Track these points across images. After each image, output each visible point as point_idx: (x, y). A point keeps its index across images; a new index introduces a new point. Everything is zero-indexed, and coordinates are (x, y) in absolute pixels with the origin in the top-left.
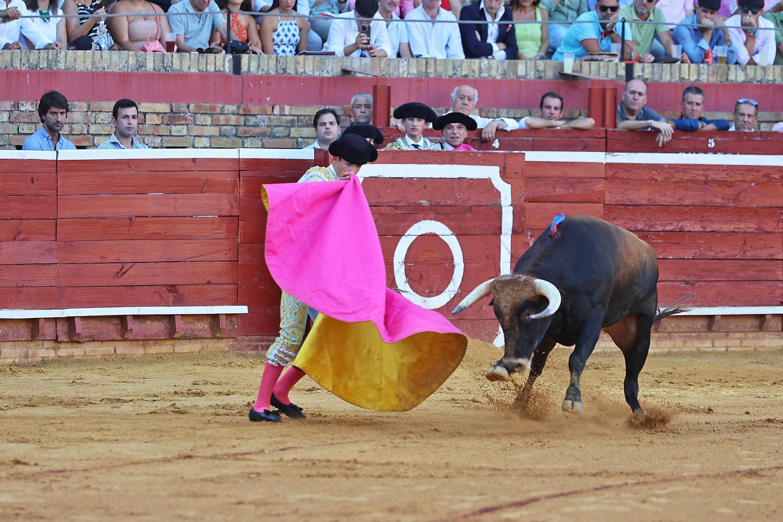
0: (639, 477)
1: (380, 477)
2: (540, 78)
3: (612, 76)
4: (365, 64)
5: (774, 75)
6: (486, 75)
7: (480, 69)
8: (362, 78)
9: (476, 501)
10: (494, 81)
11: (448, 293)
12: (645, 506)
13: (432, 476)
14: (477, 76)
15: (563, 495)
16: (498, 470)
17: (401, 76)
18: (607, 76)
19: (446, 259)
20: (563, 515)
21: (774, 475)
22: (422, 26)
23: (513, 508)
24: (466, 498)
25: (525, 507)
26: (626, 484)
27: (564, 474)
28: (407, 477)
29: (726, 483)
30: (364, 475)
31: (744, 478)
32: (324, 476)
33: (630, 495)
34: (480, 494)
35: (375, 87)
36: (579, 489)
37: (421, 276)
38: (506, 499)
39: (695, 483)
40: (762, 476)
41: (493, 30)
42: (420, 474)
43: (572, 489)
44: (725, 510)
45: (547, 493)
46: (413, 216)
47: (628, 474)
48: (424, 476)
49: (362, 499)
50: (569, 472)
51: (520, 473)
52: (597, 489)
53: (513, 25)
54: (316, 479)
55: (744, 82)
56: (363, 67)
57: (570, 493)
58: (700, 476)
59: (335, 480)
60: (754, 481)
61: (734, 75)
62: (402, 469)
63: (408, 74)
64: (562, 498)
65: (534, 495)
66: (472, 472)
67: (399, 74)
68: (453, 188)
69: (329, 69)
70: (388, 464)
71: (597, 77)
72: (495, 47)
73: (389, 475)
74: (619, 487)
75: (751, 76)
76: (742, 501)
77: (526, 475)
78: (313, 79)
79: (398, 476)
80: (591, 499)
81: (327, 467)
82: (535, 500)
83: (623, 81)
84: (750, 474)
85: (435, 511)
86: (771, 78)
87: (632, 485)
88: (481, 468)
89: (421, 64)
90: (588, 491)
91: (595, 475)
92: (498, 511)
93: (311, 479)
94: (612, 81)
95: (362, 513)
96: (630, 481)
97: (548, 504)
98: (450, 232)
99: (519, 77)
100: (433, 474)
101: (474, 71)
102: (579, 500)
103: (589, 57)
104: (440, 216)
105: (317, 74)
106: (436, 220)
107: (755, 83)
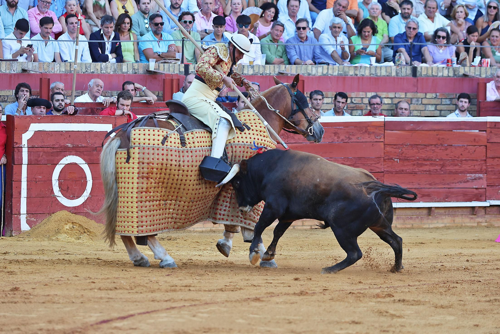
0: (192, 302)
1: (44, 303)
2: (136, 73)
3: (177, 72)
4: (35, 66)
5: (270, 71)
6: (105, 72)
7: (101, 68)
8: (33, 74)
9: (98, 316)
10: (109, 75)
11: (83, 197)
12: (195, 319)
13: (73, 302)
14: (99, 72)
15: (148, 312)
16: (111, 298)
17: (56, 73)
18: (174, 72)
19: (82, 178)
20: (148, 324)
21: (270, 301)
22: (68, 44)
23: (119, 320)
24: (92, 314)
25: (125, 320)
26: (184, 306)
27: (149, 301)
28: (59, 303)
29: (242, 305)
30: (35, 302)
31: (252, 302)
32: (12, 302)
33: (186, 312)
34: (101, 313)
35: (41, 79)
36: (157, 309)
37: (68, 188)
38: (116, 315)
39: (224, 305)
40: (263, 301)
41: (108, 46)
42: (67, 301)
43: (153, 309)
44: (241, 321)
45: (139, 311)
46: (63, 153)
47: (185, 300)
48: (69, 302)
49: (34, 315)
50: (152, 299)
51: (124, 300)
52: (168, 309)
53: (120, 43)
54: (7, 304)
55: (253, 74)
56: (34, 68)
57: (152, 312)
58: (227, 301)
59: (18, 305)
60: (257, 304)
61: (247, 71)
62: (56, 298)
63: (59, 72)
64: (147, 315)
65: (132, 312)
66: (96, 300)
67: (54, 71)
68: (86, 137)
69: (15, 69)
70: (48, 295)
71: (168, 73)
72: (110, 56)
73: (49, 301)
74: (180, 307)
75: (257, 71)
76: (251, 316)
77: (126, 301)
78: (6, 74)
79: (54, 303)
80: (164, 315)
81: (14, 297)
82: (132, 315)
83: (183, 75)
84: (256, 300)
85: (74, 322)
86: (268, 72)
87: (188, 306)
88: (101, 298)
89: (67, 66)
90: (162, 310)
91: (166, 301)
92: (110, 322)
93: (4, 304)
94: (177, 74)
95: (33, 324)
96: (187, 304)
97: (139, 318)
98: (84, 162)
99: (123, 73)
100: (74, 301)
101: (97, 70)
102: (157, 315)
103: (163, 61)
104: (78, 153)
105: (8, 72)
106: (76, 155)
107: (259, 75)
